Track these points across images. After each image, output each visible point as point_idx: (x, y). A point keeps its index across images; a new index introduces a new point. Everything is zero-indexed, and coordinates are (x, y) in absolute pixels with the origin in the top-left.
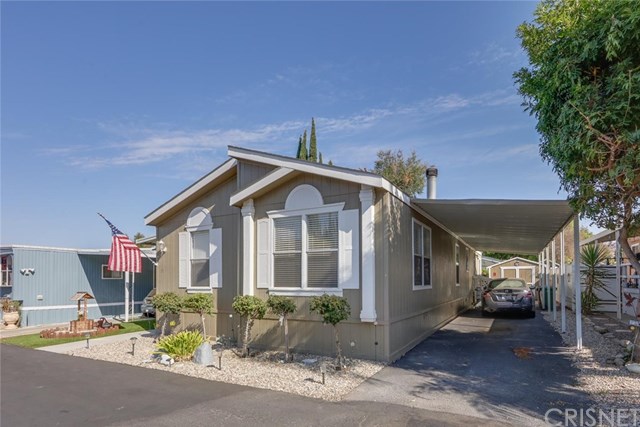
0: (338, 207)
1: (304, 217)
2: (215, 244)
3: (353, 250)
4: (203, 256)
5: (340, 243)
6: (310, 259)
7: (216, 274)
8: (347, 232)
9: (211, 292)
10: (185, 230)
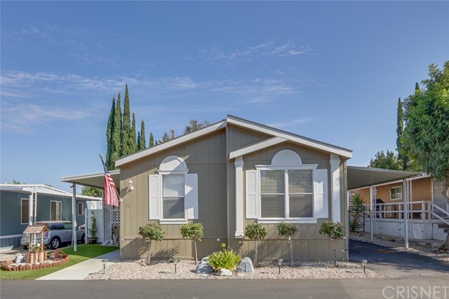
0: (313, 167)
1: (286, 171)
2: (190, 186)
3: (324, 194)
4: (174, 194)
5: (315, 190)
6: (291, 199)
7: (192, 209)
8: (319, 182)
9: (186, 223)
10: (157, 173)
